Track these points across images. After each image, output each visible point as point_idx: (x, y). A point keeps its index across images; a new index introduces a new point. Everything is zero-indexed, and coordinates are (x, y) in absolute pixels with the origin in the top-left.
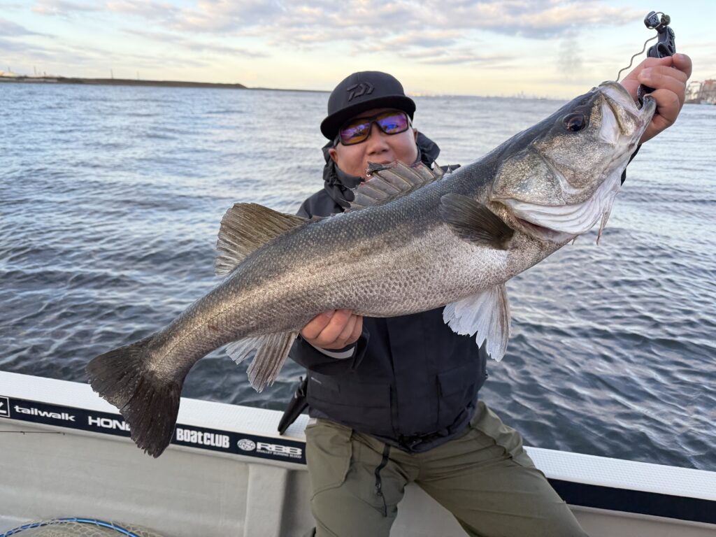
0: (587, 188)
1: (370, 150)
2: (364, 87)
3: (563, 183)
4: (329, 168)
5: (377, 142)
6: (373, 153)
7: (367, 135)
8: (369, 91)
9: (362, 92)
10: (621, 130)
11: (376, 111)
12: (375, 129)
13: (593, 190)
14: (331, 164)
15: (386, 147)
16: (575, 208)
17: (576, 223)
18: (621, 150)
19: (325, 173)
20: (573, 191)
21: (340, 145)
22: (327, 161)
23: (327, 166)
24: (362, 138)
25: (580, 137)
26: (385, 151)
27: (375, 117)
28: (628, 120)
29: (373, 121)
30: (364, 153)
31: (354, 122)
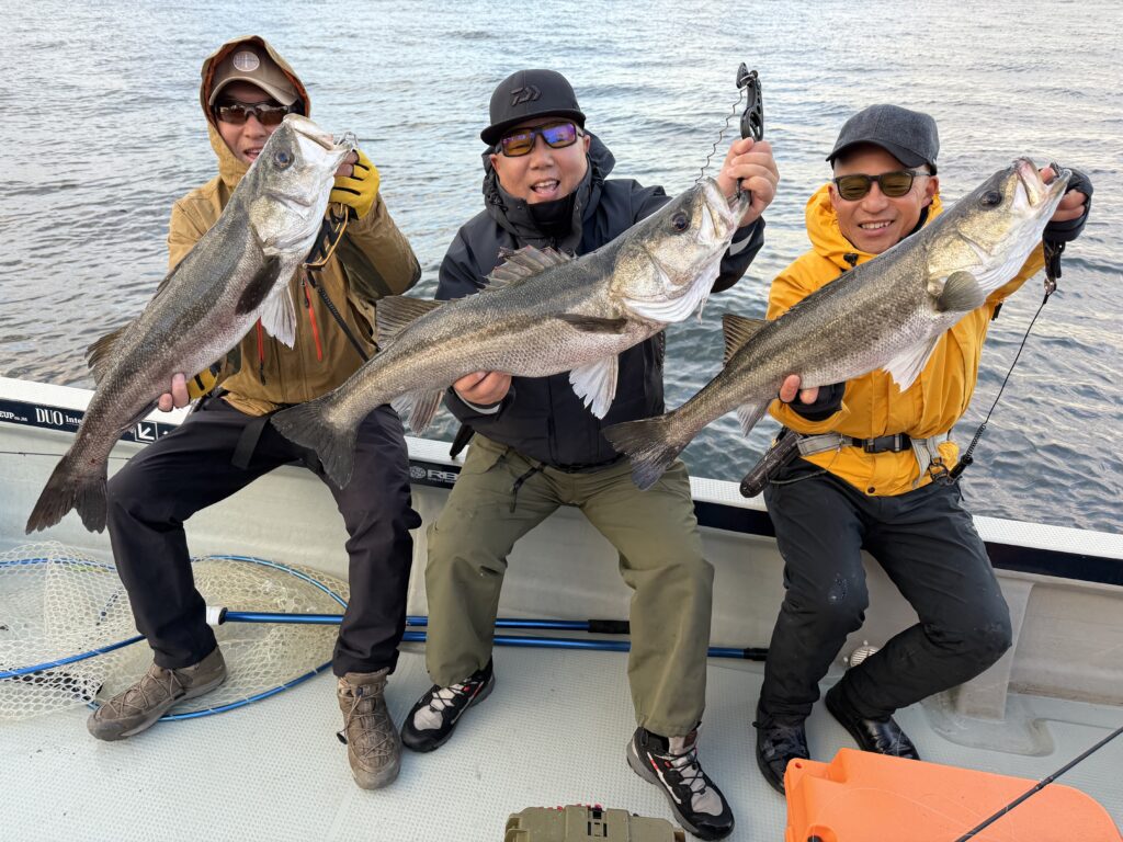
0: (686, 284)
1: (533, 165)
2: (530, 92)
3: (666, 280)
4: (489, 181)
5: (541, 156)
6: (536, 168)
7: (530, 147)
8: (535, 98)
9: (527, 98)
10: (716, 233)
11: (542, 122)
12: (539, 140)
13: (691, 284)
14: (491, 177)
15: (550, 162)
16: (676, 301)
17: (677, 312)
18: (716, 249)
19: (485, 186)
20: (675, 288)
21: (501, 154)
22: (488, 172)
23: (487, 178)
24: (525, 150)
25: (682, 238)
26: (549, 166)
27: (540, 128)
28: (721, 224)
29: (537, 130)
30: (527, 167)
31: (518, 132)
